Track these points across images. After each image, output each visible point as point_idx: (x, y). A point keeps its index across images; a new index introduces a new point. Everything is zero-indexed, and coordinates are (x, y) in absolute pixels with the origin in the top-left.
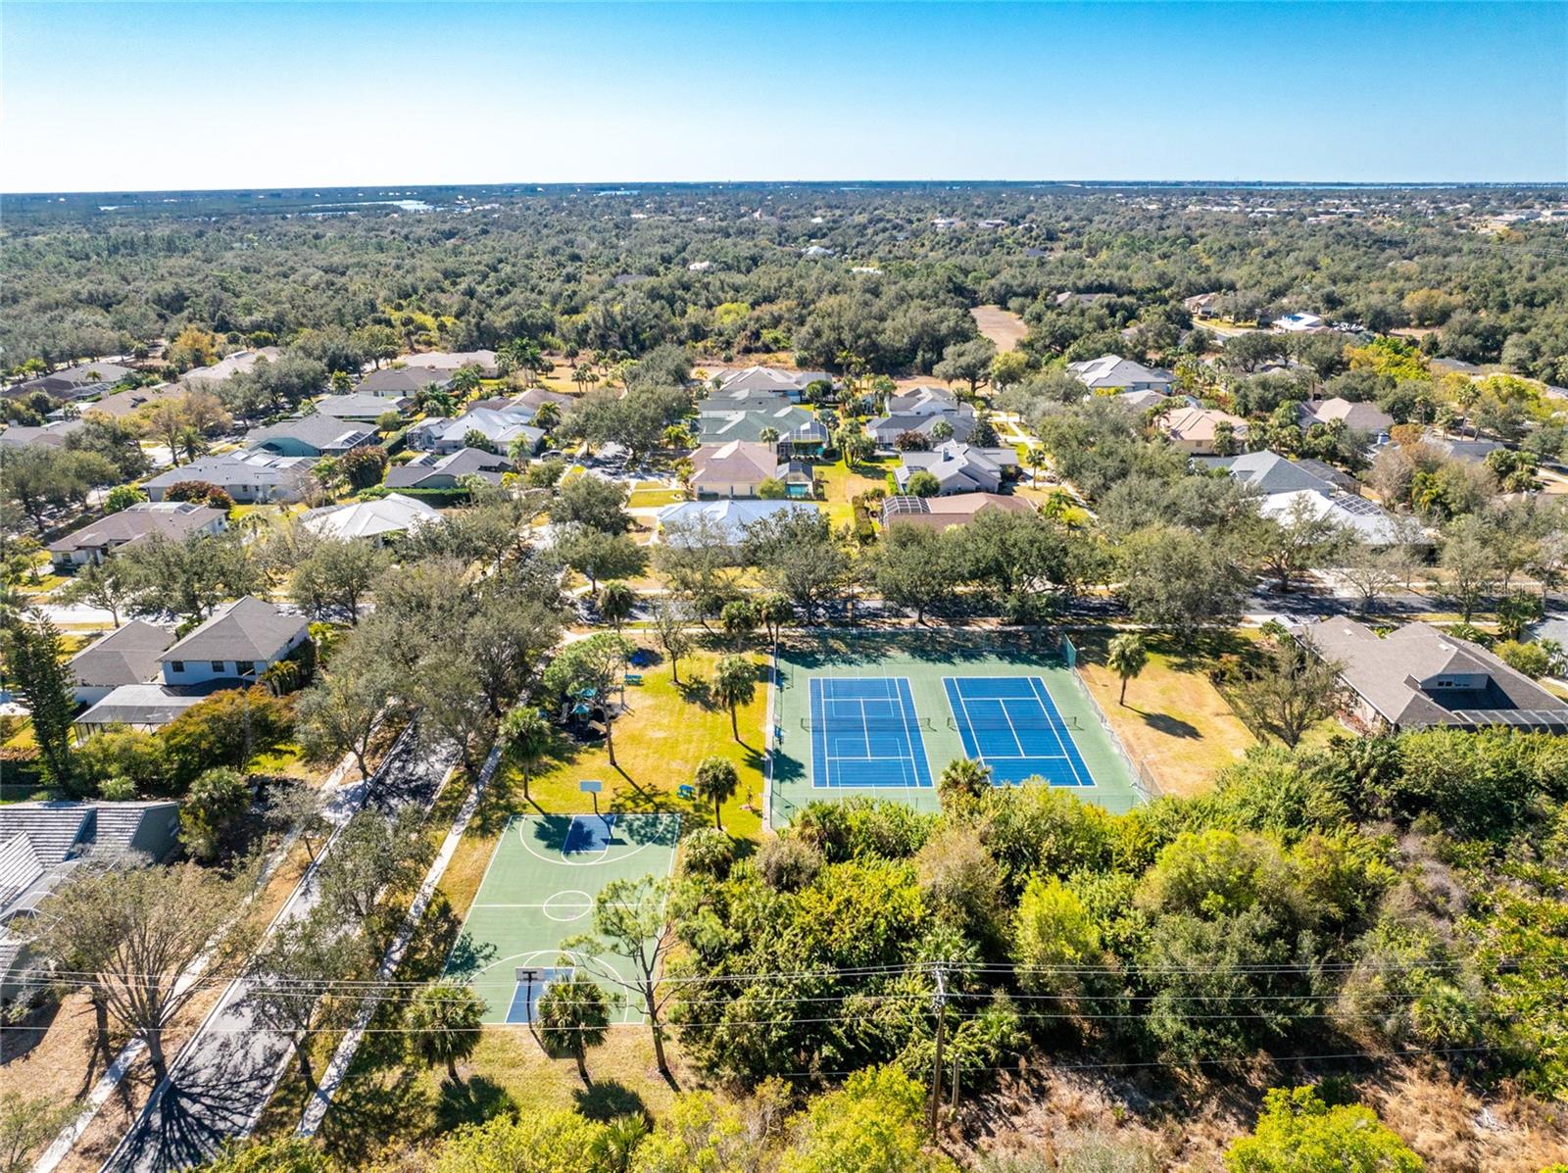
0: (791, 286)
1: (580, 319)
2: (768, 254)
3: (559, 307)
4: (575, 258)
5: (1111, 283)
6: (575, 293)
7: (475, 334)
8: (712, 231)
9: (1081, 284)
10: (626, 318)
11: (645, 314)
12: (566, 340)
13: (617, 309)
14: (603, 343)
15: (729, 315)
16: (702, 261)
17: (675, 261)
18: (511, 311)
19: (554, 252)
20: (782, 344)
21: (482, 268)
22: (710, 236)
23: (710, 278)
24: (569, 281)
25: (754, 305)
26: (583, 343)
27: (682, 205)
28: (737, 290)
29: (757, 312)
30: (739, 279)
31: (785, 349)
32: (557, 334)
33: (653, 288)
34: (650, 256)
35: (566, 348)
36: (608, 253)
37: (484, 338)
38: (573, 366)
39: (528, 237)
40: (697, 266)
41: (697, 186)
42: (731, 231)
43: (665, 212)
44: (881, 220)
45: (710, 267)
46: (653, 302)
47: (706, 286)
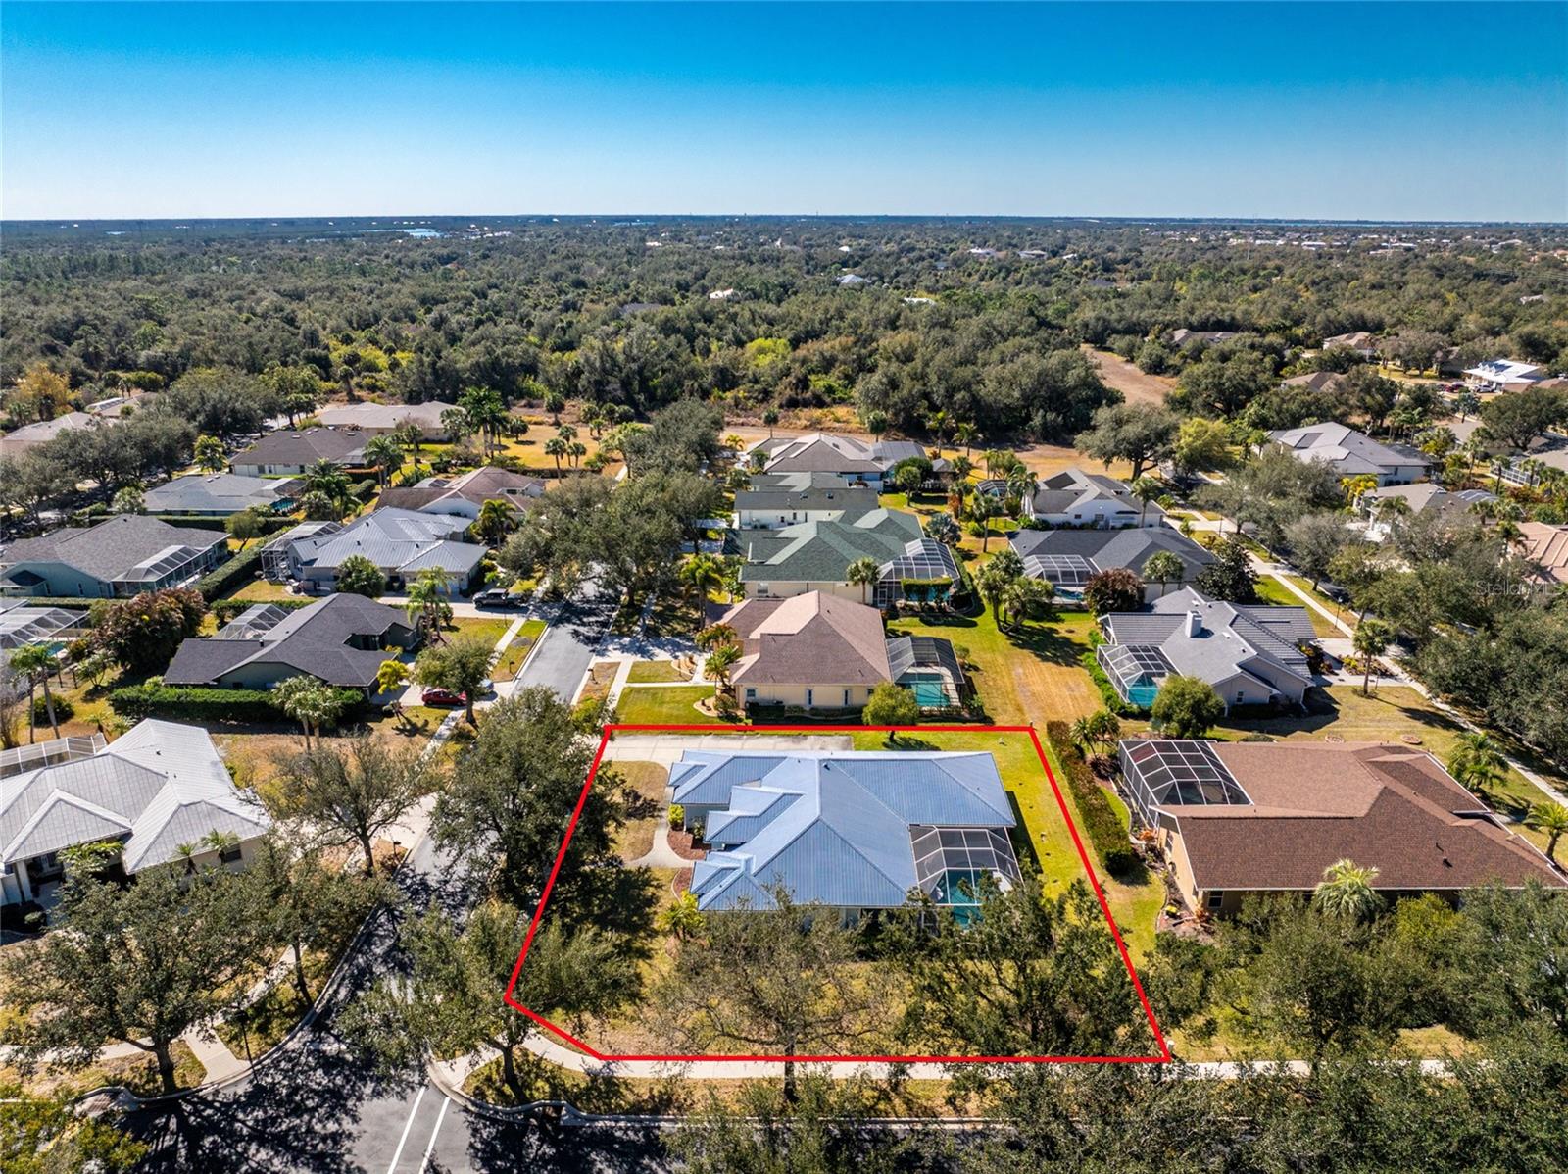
0: (842, 318)
1: (572, 358)
2: (800, 283)
3: (549, 342)
4: (579, 284)
5: (1233, 318)
6: (570, 324)
7: (429, 377)
8: (733, 258)
9: (1194, 319)
10: (630, 358)
11: (656, 354)
12: (551, 386)
13: (619, 346)
14: (599, 392)
15: (765, 355)
16: (724, 289)
17: (693, 289)
18: (479, 348)
19: (555, 278)
20: (838, 395)
21: (469, 294)
22: (732, 263)
23: (737, 308)
24: (567, 311)
25: (795, 343)
26: (571, 392)
27: (699, 234)
28: (771, 323)
29: (801, 352)
30: (771, 309)
31: (842, 401)
32: (540, 378)
33: (668, 320)
34: (664, 283)
35: (549, 397)
36: (615, 280)
37: (439, 384)
38: (557, 424)
39: (530, 263)
40: (717, 295)
41: (713, 218)
42: (754, 259)
43: (681, 240)
44: (913, 249)
45: (735, 295)
46: (667, 336)
47: (733, 318)
